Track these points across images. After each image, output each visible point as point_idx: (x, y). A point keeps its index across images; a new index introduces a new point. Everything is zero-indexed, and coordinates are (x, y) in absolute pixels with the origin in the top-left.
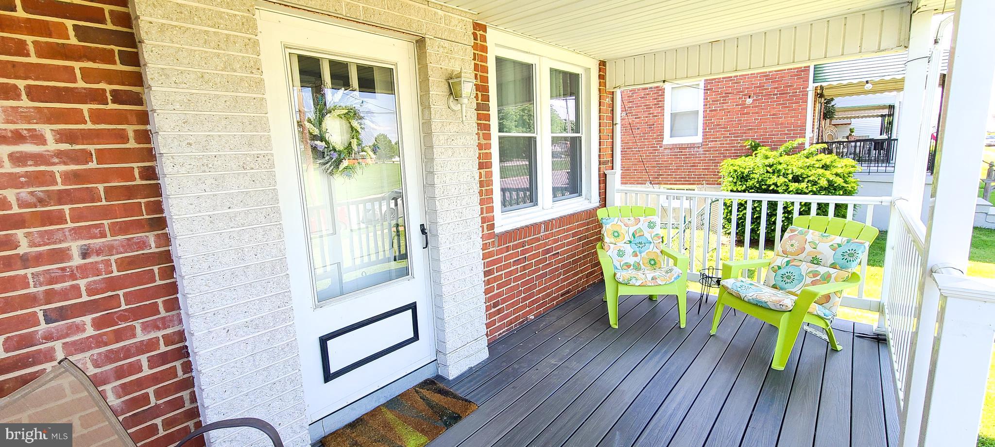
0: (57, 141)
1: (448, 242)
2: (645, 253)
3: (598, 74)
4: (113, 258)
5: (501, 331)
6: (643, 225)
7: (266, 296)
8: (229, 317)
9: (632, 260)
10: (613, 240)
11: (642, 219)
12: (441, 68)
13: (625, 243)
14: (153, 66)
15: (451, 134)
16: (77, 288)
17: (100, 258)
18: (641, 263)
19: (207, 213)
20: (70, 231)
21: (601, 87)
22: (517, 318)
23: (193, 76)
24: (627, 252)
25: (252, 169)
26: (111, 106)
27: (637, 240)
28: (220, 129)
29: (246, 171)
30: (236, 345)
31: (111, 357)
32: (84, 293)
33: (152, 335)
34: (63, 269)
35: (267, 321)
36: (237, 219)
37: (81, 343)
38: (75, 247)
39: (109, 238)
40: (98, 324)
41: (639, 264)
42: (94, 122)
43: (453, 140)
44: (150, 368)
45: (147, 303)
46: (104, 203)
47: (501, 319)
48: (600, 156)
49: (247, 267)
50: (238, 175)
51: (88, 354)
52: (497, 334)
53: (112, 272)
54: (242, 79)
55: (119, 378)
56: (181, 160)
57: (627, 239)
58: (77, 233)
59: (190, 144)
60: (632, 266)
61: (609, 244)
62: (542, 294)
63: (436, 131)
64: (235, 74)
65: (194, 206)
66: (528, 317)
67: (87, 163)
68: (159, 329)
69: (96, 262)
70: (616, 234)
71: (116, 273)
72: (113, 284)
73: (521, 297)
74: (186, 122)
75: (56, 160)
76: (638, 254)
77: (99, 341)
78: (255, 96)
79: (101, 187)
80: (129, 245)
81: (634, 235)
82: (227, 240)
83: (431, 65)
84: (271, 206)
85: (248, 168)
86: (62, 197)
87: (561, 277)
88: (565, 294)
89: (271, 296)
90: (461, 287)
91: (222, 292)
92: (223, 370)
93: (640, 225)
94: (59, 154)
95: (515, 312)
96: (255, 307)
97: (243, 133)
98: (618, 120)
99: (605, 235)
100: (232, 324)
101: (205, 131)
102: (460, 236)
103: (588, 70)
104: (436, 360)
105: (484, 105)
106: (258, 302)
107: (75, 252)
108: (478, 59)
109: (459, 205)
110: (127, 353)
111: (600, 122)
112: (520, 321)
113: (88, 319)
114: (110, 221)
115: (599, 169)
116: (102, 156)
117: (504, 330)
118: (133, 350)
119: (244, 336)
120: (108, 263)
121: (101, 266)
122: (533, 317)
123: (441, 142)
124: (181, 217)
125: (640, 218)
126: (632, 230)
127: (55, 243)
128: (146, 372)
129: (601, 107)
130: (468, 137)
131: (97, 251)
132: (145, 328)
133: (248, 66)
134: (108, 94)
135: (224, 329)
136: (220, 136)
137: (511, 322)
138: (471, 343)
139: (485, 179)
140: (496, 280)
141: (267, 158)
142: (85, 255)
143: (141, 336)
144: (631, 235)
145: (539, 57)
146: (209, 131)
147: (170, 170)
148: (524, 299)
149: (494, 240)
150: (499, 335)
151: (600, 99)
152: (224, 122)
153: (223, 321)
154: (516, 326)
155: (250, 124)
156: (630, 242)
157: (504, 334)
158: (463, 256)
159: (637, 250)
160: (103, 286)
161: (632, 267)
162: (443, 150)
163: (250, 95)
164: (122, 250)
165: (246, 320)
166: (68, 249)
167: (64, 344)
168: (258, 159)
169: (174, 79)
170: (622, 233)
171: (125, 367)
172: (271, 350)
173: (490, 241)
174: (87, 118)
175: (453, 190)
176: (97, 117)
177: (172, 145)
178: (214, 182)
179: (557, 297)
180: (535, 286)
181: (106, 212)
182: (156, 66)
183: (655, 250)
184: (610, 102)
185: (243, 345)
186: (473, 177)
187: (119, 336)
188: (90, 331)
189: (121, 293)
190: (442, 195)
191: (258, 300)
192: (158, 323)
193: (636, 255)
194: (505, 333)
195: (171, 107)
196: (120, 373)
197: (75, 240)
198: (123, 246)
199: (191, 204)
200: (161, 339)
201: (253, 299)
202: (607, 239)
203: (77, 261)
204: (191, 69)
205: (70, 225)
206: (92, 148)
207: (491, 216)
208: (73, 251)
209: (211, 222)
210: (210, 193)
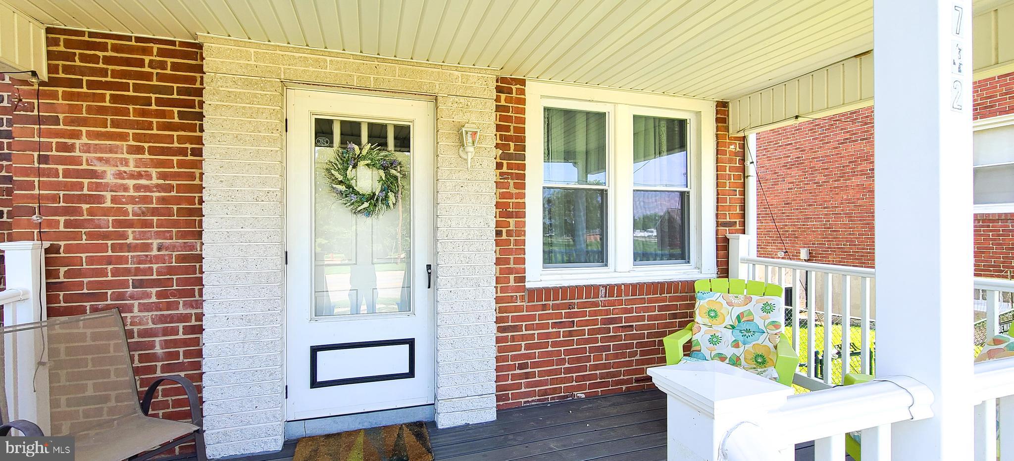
0: (158, 178)
1: (449, 285)
2: (751, 345)
3: (715, 117)
4: (175, 253)
5: (530, 399)
6: (754, 307)
7: (259, 298)
8: (230, 309)
9: (729, 351)
10: (707, 321)
11: (755, 298)
12: (453, 121)
13: (725, 327)
14: (208, 131)
15: (460, 181)
16: (151, 269)
17: (167, 253)
18: (742, 358)
19: (227, 230)
20: (154, 233)
21: (718, 133)
22: (554, 391)
23: (231, 137)
24: (724, 339)
25: (263, 201)
26: (190, 158)
27: (744, 326)
28: (244, 172)
29: (257, 203)
30: (231, 331)
31: (163, 319)
32: (155, 273)
33: (188, 311)
34: (147, 256)
35: (258, 319)
36: (246, 236)
37: (148, 305)
38: (155, 243)
39: (174, 241)
40: (159, 295)
41: (738, 359)
42: (178, 167)
43: (462, 187)
44: (184, 334)
45: (189, 288)
46: (175, 217)
47: (528, 385)
48: (717, 215)
49: (248, 273)
50: (252, 205)
51: (150, 314)
52: (523, 400)
53: (172, 263)
54: (264, 137)
55: (164, 335)
56: (215, 192)
57: (728, 322)
58: (158, 235)
59: (222, 181)
60: (728, 359)
61: (701, 326)
62: (600, 371)
63: (442, 178)
64: (260, 134)
65: (218, 224)
66: (575, 393)
67: (170, 192)
68: (193, 307)
69: (164, 255)
70: (713, 314)
71: (174, 264)
72: (171, 271)
73: (565, 366)
74: (222, 167)
75: (155, 190)
76: (741, 344)
77: (157, 307)
78: (272, 149)
79: (175, 207)
80: (185, 247)
81: (739, 318)
82: (237, 251)
83: (442, 119)
84: (274, 230)
85: (260, 200)
86: (154, 212)
87: (636, 358)
88: (642, 380)
89: (263, 300)
90: (462, 334)
91: (228, 288)
92: (220, 348)
93: (749, 306)
94: (157, 186)
95: (553, 382)
96: (250, 305)
97: (260, 175)
98: (752, 170)
99: (697, 312)
100: (232, 314)
101: (234, 173)
102: (465, 281)
103: (698, 114)
104: (433, 404)
105: (518, 155)
106: (253, 302)
107: (155, 247)
108: (512, 111)
109: (466, 249)
110: (172, 319)
111: (717, 175)
112: (561, 395)
113: (154, 290)
114: (177, 230)
115: (717, 231)
116: (180, 188)
117: (534, 398)
118: (175, 318)
119: (239, 326)
120: (171, 256)
121: (167, 258)
122: (583, 396)
123: (448, 188)
124: (209, 230)
125: (751, 296)
126: (737, 311)
127: (146, 239)
128: (181, 336)
129: (719, 156)
130: (482, 185)
131: (166, 248)
132: (185, 304)
133: (270, 128)
134: (189, 150)
135: (226, 316)
136: (243, 177)
137: (545, 393)
138: (472, 397)
139: (514, 229)
140: (524, 339)
141: (275, 194)
142: (159, 249)
143: (182, 310)
144: (734, 318)
145: (613, 104)
146: (237, 173)
147: (207, 198)
148: (568, 371)
149: (524, 294)
150: (525, 402)
151: (717, 147)
152: (247, 167)
153: (225, 310)
154: (553, 398)
155: (267, 169)
156: (733, 327)
157: (533, 404)
158: (468, 302)
159: (741, 339)
160: (165, 271)
161: (727, 361)
162: (450, 196)
163: (268, 148)
164: (180, 249)
165: (242, 314)
166: (152, 244)
167: (139, 303)
168: (268, 194)
169: (218, 139)
170: (722, 314)
171: (169, 329)
172: (258, 342)
173: (518, 294)
174: (175, 165)
175: (460, 235)
176: (181, 164)
177: (210, 182)
178: (234, 208)
179: (629, 381)
180: (588, 359)
181: (175, 224)
182: (209, 131)
183: (767, 343)
184: (738, 149)
185: (237, 333)
186: (487, 224)
187: (169, 306)
188: (154, 299)
189: (175, 277)
190: (446, 238)
191: (253, 300)
192: (193, 303)
193: (737, 346)
194: (535, 403)
195: (213, 157)
196: (166, 332)
197: (156, 239)
198: (181, 247)
199: (217, 222)
200: (193, 315)
201: (250, 299)
202: (698, 318)
203: (155, 252)
204: (230, 132)
205: (155, 229)
206: (174, 183)
207: (521, 268)
208: (154, 245)
209: (228, 236)
210: (230, 216)
